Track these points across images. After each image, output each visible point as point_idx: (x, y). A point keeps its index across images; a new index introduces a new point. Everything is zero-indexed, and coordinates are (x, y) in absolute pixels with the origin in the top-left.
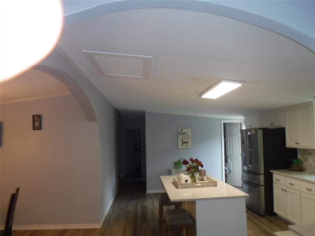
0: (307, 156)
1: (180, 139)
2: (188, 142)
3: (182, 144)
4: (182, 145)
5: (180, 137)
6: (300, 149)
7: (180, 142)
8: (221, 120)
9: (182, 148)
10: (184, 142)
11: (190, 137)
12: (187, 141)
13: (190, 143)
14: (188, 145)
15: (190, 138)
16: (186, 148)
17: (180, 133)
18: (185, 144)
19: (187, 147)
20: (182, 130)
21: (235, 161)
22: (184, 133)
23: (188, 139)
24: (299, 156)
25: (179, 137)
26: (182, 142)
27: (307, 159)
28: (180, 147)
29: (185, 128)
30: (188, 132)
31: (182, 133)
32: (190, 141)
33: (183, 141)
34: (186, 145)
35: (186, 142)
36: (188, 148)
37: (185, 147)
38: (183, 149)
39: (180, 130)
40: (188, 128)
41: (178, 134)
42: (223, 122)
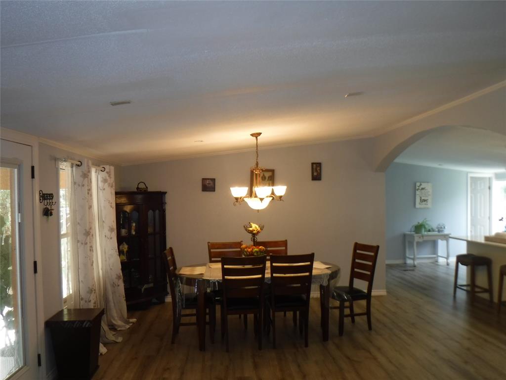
1: (419, 196)
2: (428, 200)
4: (420, 204)
5: (418, 194)
7: (418, 200)
8: (467, 173)
9: (420, 208)
10: (423, 200)
11: (429, 193)
12: (426, 198)
13: (430, 201)
14: (427, 204)
15: (430, 195)
16: (424, 208)
18: (424, 203)
19: (425, 206)
20: (421, 184)
22: (423, 189)
23: (428, 197)
25: (416, 194)
26: (421, 200)
28: (418, 206)
29: (424, 183)
30: (428, 187)
31: (420, 188)
32: (430, 199)
34: (425, 204)
35: (425, 201)
36: (428, 208)
37: (423, 206)
39: (418, 184)
40: (428, 182)
41: (415, 190)
42: (470, 175)
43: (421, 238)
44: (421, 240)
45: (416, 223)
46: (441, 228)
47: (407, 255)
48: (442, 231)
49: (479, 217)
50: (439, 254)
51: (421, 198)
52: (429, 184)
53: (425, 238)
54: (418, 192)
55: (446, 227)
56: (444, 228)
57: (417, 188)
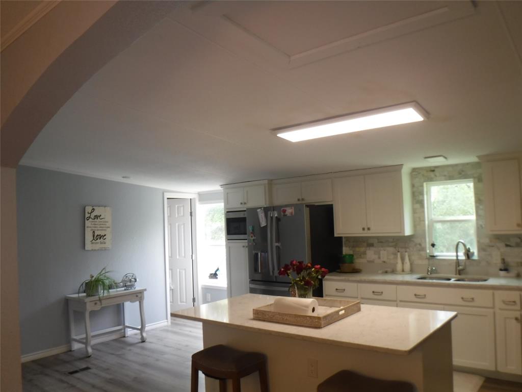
0: (362, 249)
1: (90, 229)
2: (105, 235)
3: (94, 241)
4: (93, 243)
5: (90, 226)
6: (348, 239)
7: (89, 237)
8: (163, 192)
9: (92, 250)
10: (98, 235)
11: (108, 225)
12: (102, 233)
13: (108, 238)
14: (105, 243)
15: (108, 227)
16: (101, 250)
17: (90, 217)
18: (99, 241)
19: (103, 246)
20: (93, 209)
21: (178, 270)
22: (96, 217)
23: (105, 230)
24: (346, 250)
25: (86, 226)
26: (94, 236)
27: (365, 253)
28: (88, 246)
29: (99, 206)
30: (106, 213)
31: (92, 216)
32: (109, 234)
33: (96, 234)
34: (101, 243)
35: (101, 237)
36: (105, 249)
37: (98, 245)
38: (95, 250)
39: (89, 209)
40: (105, 207)
41: (84, 219)
42: (167, 195)
43: (98, 302)
44: (98, 308)
45: (87, 278)
46: (130, 281)
47: (74, 336)
48: (132, 286)
49: (178, 257)
50: (127, 324)
51: (94, 232)
52: (108, 209)
53: (105, 303)
54: (88, 223)
55: (137, 280)
56: (136, 281)
57: (87, 215)
